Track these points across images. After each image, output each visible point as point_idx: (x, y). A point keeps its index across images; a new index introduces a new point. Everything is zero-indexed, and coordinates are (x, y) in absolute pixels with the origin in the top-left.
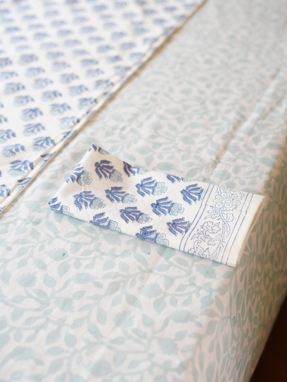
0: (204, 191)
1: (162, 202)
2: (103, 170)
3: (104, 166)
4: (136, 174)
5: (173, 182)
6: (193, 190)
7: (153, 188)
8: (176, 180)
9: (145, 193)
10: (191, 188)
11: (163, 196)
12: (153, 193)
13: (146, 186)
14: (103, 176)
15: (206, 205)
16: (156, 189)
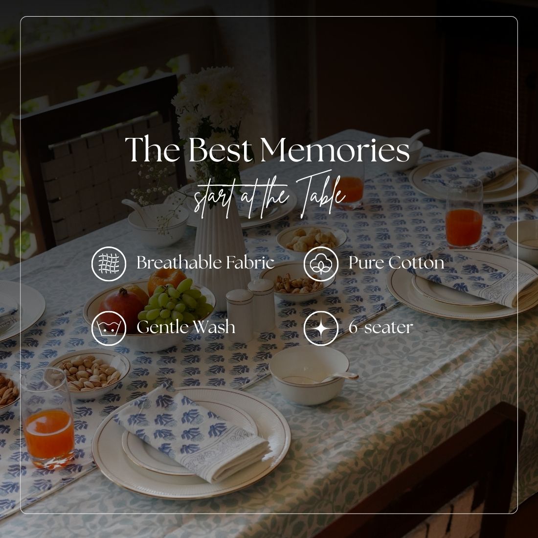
0: (227, 430)
1: (192, 431)
2: (163, 401)
3: (165, 399)
4: (189, 404)
5: (210, 417)
6: (219, 427)
7: (194, 418)
8: (213, 416)
9: (186, 420)
10: (219, 425)
11: (196, 427)
12: (191, 422)
13: (191, 415)
14: (161, 405)
15: (220, 441)
16: (196, 420)
